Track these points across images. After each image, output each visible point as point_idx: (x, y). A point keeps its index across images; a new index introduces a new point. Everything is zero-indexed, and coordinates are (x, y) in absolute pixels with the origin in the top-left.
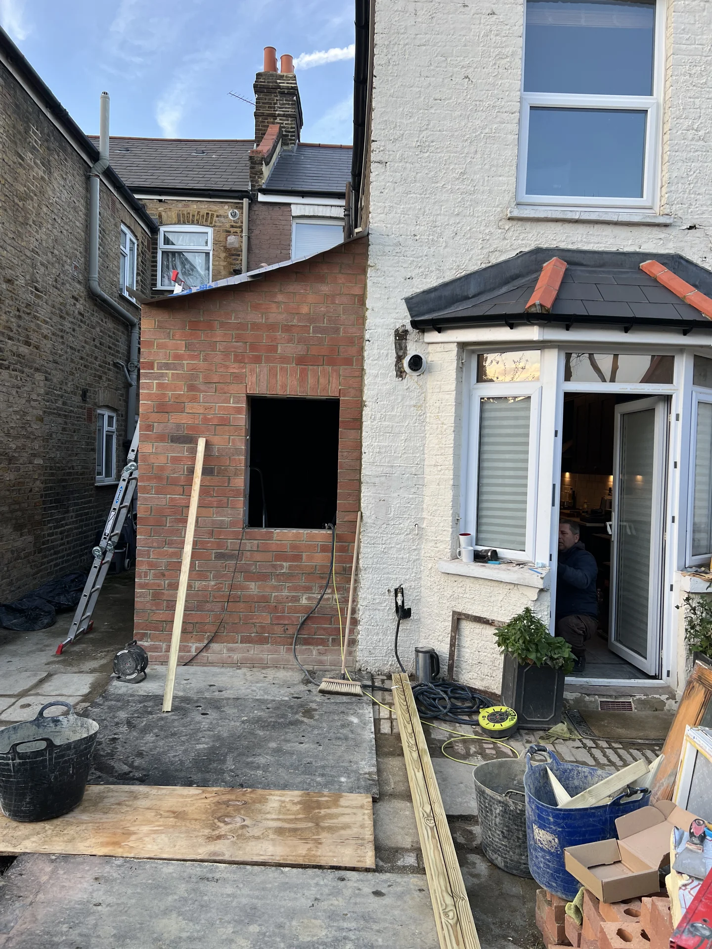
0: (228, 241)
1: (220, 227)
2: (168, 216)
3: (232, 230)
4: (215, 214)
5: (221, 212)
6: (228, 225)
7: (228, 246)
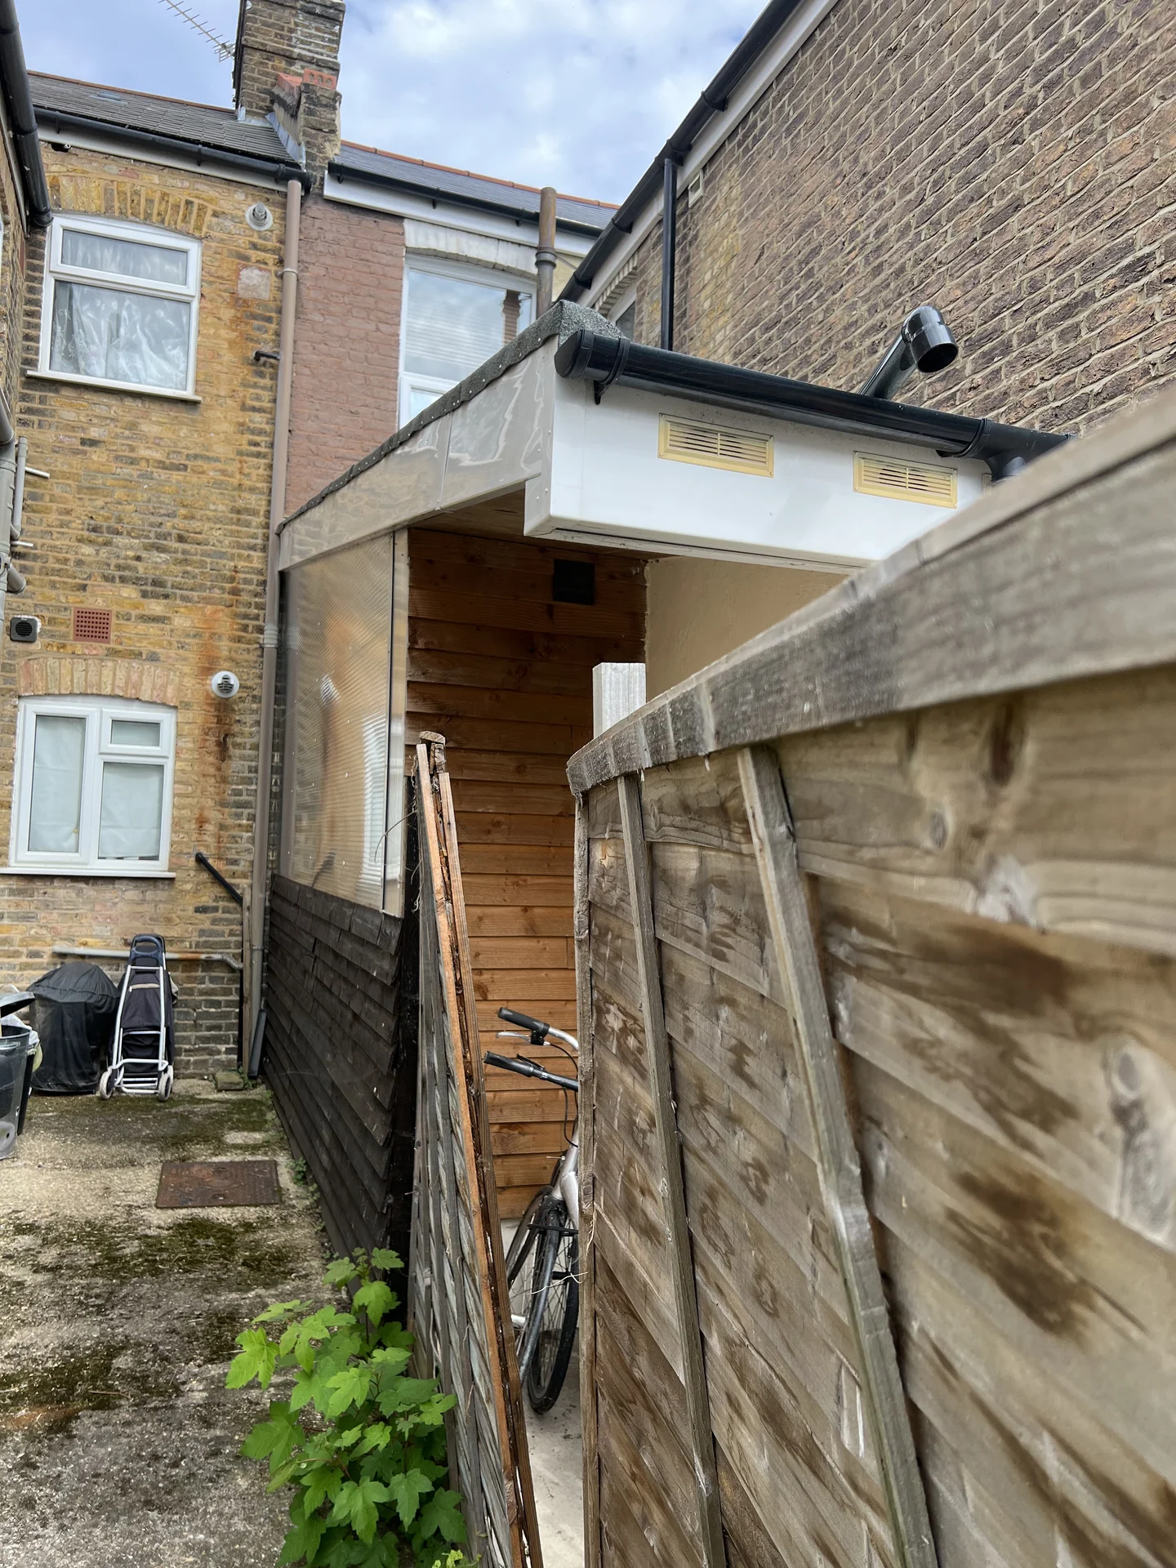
0: (244, 280)
1: (222, 241)
2: (77, 191)
3: (254, 255)
4: (211, 208)
5: (225, 205)
6: (242, 242)
7: (241, 293)
